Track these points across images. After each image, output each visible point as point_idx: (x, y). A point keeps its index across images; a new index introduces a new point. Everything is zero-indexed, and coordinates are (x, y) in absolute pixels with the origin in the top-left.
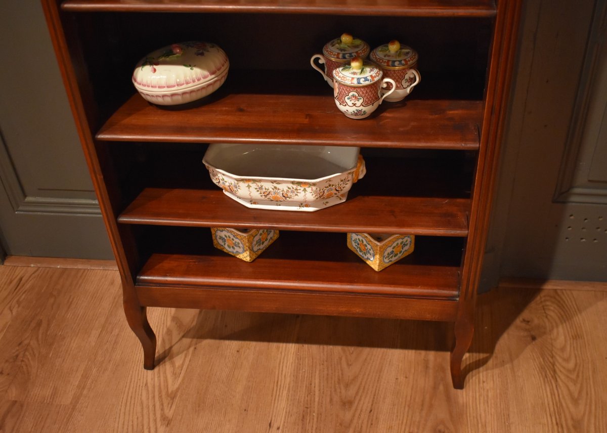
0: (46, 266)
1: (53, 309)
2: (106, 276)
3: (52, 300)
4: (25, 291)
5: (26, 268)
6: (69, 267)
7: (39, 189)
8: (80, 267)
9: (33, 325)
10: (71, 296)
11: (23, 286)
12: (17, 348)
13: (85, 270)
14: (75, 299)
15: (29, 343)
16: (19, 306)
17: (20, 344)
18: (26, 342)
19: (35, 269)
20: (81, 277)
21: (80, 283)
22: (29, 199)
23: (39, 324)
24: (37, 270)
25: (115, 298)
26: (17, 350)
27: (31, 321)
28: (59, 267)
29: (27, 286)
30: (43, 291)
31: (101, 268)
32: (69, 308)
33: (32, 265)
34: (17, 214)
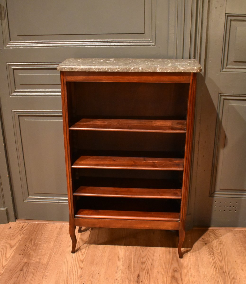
0: (32, 222)
1: (36, 235)
2: (54, 225)
3: (35, 233)
4: (25, 230)
5: (24, 223)
6: (40, 223)
7: (34, 193)
8: (44, 223)
9: (29, 240)
10: (42, 232)
11: (24, 228)
12: (25, 247)
13: (46, 224)
14: (44, 233)
15: (29, 245)
16: (23, 234)
17: (25, 246)
18: (27, 245)
19: (28, 223)
20: (45, 226)
21: (45, 227)
22: (30, 197)
23: (32, 240)
24: (28, 224)
25: (58, 232)
26: (25, 248)
27: (28, 239)
28: (36, 223)
29: (26, 228)
30: (31, 230)
31: (52, 223)
32: (42, 235)
33: (27, 222)
34: (25, 202)
